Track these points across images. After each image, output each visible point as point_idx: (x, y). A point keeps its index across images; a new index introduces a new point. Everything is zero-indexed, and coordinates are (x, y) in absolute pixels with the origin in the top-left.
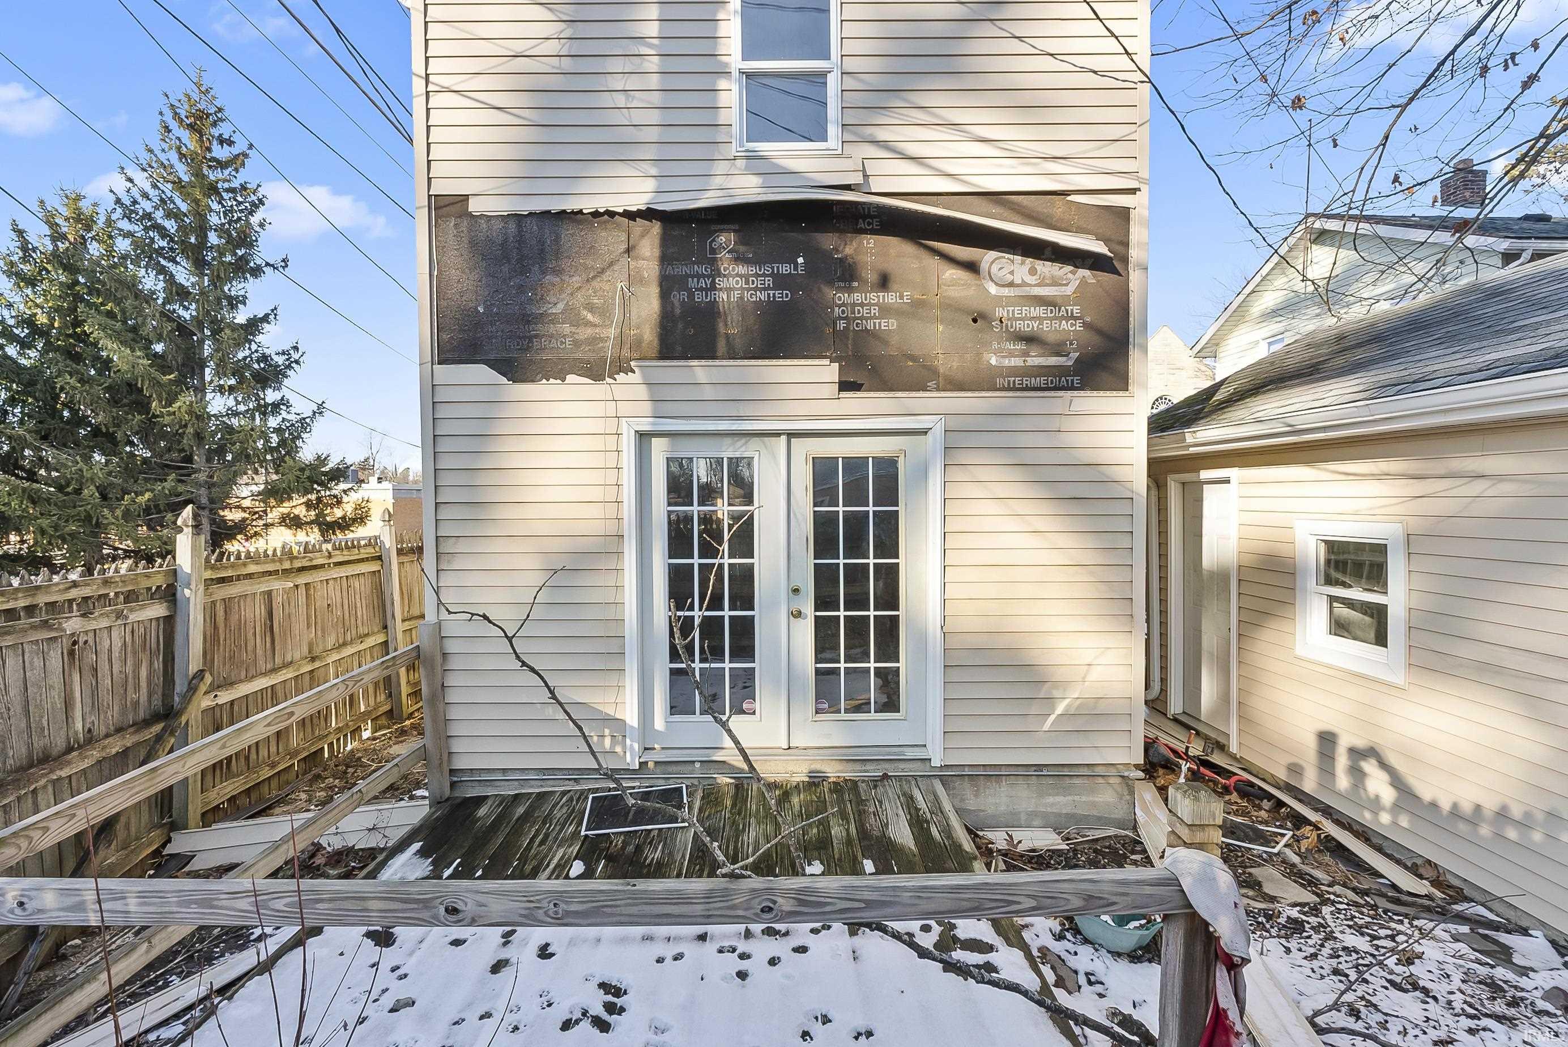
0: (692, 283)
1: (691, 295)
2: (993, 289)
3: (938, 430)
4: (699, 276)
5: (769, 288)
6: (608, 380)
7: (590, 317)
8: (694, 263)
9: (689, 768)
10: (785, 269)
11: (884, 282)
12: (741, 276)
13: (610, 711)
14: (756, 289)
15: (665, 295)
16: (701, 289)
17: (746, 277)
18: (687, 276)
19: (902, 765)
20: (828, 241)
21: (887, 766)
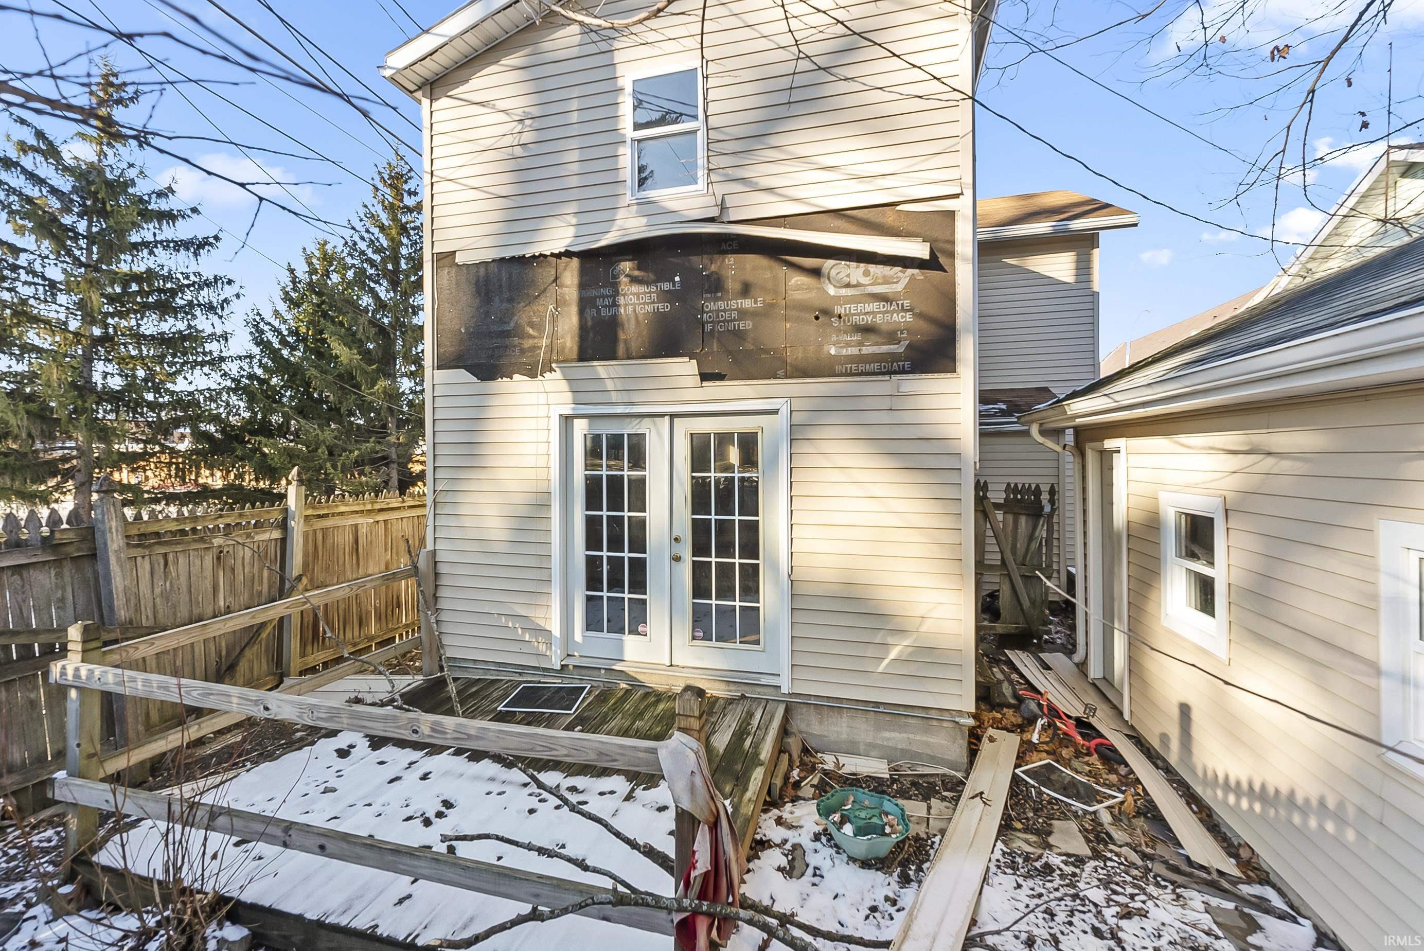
0: (599, 302)
1: (599, 311)
2: (832, 291)
3: (784, 411)
4: (604, 297)
5: (653, 302)
6: (540, 377)
7: (531, 331)
8: (601, 287)
9: (596, 672)
10: (667, 286)
11: (746, 290)
12: (634, 294)
13: (542, 623)
14: (644, 304)
15: (581, 312)
16: (606, 306)
17: (637, 295)
18: (596, 297)
19: (759, 689)
20: (698, 261)
21: (746, 688)
